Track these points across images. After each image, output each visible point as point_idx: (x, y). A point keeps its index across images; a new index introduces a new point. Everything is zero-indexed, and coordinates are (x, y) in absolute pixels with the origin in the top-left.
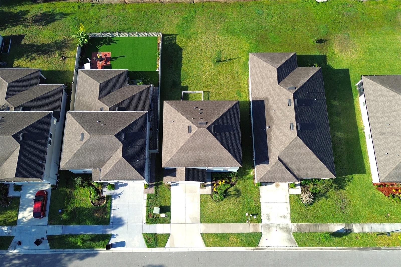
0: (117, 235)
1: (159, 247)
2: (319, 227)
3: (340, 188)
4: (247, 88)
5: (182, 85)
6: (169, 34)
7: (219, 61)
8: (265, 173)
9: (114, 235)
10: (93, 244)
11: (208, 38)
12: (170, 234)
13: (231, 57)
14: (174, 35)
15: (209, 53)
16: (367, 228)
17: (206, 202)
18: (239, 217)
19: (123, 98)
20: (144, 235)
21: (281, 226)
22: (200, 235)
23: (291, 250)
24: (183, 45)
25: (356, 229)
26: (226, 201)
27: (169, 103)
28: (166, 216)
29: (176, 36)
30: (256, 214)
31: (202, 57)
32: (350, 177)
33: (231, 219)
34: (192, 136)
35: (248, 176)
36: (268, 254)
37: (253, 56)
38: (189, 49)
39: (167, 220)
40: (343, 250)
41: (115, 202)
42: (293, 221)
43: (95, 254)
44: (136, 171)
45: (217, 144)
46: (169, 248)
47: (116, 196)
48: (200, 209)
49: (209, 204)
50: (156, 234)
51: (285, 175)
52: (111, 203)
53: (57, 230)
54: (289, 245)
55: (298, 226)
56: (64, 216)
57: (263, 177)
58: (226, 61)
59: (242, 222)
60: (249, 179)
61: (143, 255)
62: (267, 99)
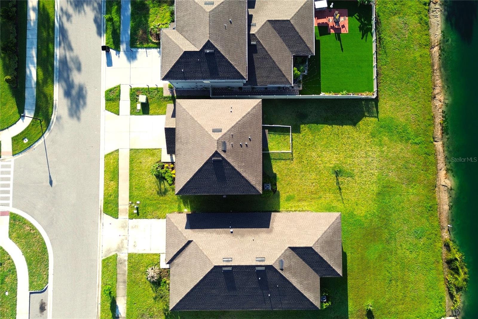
0: (119, 56)
1: (106, 104)
2: (122, 286)
4: (298, 209)
5: (302, 126)
6: (379, 107)
7: (337, 173)
8: (176, 224)
9: (119, 54)
10: (110, 31)
11: (372, 160)
12: (119, 115)
13: (343, 191)
14: (378, 114)
15: (349, 161)
17: (153, 155)
18: (135, 193)
19: (271, 50)
20: (119, 86)
21: (125, 242)
22: (117, 149)
23: (99, 251)
24: (361, 127)
26: (154, 179)
27: (257, 105)
28: (139, 110)
29: (375, 117)
30: (138, 213)
31: (343, 152)
33: (134, 184)
34: (208, 134)
35: (182, 205)
37: (336, 218)
38: (356, 134)
40: (97, 310)
42: (130, 256)
43: (100, 34)
44: (169, 69)
45: (199, 164)
48: (144, 149)
49: (150, 158)
50: (119, 99)
51: (172, 248)
52: (153, 48)
55: (125, 261)
57: (171, 221)
58: (337, 184)
59: (130, 197)
60: (179, 206)
61: (98, 85)
62: (271, 231)
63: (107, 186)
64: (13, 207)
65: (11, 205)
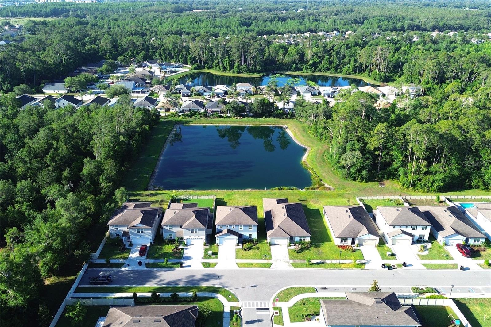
1: (211, 267)
3: (317, 247)
8: (272, 233)
9: (185, 263)
10: (173, 266)
12: (218, 263)
16: (334, 261)
17: (239, 251)
18: (259, 257)
20: (202, 263)
21: (283, 260)
22: (236, 263)
23: (290, 269)
24: (227, 201)
25: (328, 262)
26: (251, 251)
28: (215, 256)
29: (223, 199)
30: (269, 256)
32: (323, 243)
33: (254, 258)
34: (232, 211)
36: (275, 271)
39: (217, 258)
41: (185, 251)
42: (290, 258)
44: (202, 224)
45: (245, 215)
46: (217, 267)
47: (186, 249)
48: (236, 254)
49: (241, 252)
50: (209, 263)
51: (283, 234)
53: (151, 261)
54: (289, 267)
55: (293, 260)
56: (156, 255)
57: (270, 235)
59: (260, 259)
60: (264, 243)
61: (201, 271)
62: (272, 210)
63: (255, 267)
64: (269, 301)
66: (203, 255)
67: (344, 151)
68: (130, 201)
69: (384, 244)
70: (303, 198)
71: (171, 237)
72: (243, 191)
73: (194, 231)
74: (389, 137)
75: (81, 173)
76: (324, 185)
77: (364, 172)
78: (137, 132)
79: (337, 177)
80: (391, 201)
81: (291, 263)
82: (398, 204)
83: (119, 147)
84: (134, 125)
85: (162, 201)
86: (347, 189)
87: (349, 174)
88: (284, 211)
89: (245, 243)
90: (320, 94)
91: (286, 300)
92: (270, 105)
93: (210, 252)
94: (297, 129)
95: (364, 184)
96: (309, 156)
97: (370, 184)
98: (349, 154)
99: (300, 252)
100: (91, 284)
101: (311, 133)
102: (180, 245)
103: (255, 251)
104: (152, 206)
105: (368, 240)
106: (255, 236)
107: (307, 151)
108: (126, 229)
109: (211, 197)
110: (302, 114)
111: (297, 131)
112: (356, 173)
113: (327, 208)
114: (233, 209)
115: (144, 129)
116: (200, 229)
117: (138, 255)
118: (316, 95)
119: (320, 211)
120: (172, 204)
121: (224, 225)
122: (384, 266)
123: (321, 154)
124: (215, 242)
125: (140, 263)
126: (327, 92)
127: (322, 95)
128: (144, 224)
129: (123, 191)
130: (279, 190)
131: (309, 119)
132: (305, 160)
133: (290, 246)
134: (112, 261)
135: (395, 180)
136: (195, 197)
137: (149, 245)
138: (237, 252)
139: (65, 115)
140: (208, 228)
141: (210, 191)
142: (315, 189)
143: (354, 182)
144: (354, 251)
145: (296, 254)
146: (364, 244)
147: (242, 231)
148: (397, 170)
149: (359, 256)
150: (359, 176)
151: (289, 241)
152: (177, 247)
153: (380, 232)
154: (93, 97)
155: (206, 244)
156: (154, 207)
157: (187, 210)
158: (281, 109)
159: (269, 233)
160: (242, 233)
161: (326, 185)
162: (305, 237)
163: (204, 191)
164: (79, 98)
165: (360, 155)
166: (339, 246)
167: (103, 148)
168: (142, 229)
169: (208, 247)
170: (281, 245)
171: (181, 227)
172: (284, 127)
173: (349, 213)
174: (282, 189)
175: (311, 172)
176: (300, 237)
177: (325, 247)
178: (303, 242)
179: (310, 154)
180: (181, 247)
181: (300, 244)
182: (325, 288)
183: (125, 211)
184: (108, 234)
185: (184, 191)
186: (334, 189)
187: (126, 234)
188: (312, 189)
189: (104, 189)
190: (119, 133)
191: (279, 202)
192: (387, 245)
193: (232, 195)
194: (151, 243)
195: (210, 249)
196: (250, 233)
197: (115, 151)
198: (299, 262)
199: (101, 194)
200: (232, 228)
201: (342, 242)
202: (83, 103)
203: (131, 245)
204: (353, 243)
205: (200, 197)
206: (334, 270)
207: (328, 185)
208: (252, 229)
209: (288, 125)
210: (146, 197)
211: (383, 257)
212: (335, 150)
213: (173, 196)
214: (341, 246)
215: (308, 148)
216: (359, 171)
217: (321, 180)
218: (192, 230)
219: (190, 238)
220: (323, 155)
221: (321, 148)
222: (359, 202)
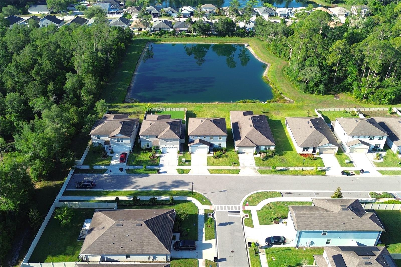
0: (162, 169)
1: (185, 173)
3: (281, 155)
11: (210, 112)
12: (191, 169)
13: (221, 117)
14: (192, 111)
15: (210, 115)
16: (297, 168)
17: (210, 159)
18: (228, 164)
20: (177, 169)
21: (250, 167)
22: (207, 170)
23: (257, 175)
24: (197, 113)
25: (291, 168)
26: (220, 159)
28: (189, 163)
29: (194, 111)
30: (237, 163)
32: (286, 152)
33: (224, 165)
34: (203, 123)
36: (243, 177)
39: (190, 165)
40: (285, 176)
41: (161, 158)
42: (257, 165)
46: (190, 173)
47: (162, 156)
48: (207, 161)
50: (183, 169)
52: (160, 159)
53: (131, 167)
54: (255, 173)
55: (259, 167)
56: (134, 163)
59: (230, 166)
60: (232, 152)
61: (176, 176)
62: (239, 121)
63: (225, 173)
64: (240, 204)
65: (239, 206)
66: (177, 162)
67: (304, 66)
68: (110, 112)
69: (342, 152)
70: (266, 111)
71: (148, 146)
72: (211, 104)
73: (169, 141)
74: (346, 53)
75: (64, 87)
76: (284, 98)
77: (321, 87)
78: (114, 49)
79: (296, 91)
80: (346, 112)
81: (258, 170)
82: (353, 116)
83: (97, 63)
84: (110, 43)
85: (138, 113)
86: (305, 102)
87: (307, 88)
88: (251, 122)
89: (215, 151)
90: (276, 14)
91: (254, 203)
92: (233, 24)
93: (184, 160)
94: (257, 47)
95: (321, 97)
96: (269, 71)
97: (327, 97)
98: (308, 69)
99: (266, 160)
100: (77, 188)
101: (270, 50)
102: (156, 153)
103: (224, 158)
104: (130, 118)
105: (328, 149)
106: (224, 145)
107: (268, 67)
108: (107, 139)
109: (182, 109)
110: (262, 33)
111: (258, 49)
112: (313, 87)
113: (289, 119)
114: (204, 121)
115: (120, 47)
116: (175, 139)
117: (119, 162)
118: (273, 16)
119: (282, 122)
120: (147, 115)
121: (196, 136)
122: (343, 172)
123: (281, 70)
124: (188, 151)
125: (121, 169)
126: (283, 13)
127: (279, 15)
128: (123, 134)
129: (103, 103)
130: (244, 103)
131: (269, 37)
132: (266, 76)
133: (256, 154)
134: (95, 167)
135: (349, 93)
136: (168, 109)
137: (128, 152)
138: (208, 159)
139: (48, 33)
140: (181, 138)
141: (181, 104)
142: (276, 102)
143: (311, 95)
144: (315, 159)
145: (262, 162)
146: (324, 152)
147: (212, 141)
148: (351, 84)
149: (319, 163)
150: (316, 90)
151: (255, 149)
152: (153, 155)
153: (339, 142)
154: (73, 17)
155: (180, 152)
156: (131, 118)
157: (163, 121)
158: (243, 28)
159: (237, 143)
160: (212, 143)
161: (286, 98)
162: (270, 146)
163: (176, 104)
164: (60, 18)
165: (319, 70)
166: (301, 154)
167: (83, 63)
168: (122, 139)
169: (182, 155)
170: (247, 153)
171: (157, 137)
172: (246, 45)
173: (311, 124)
174: (246, 102)
175: (272, 86)
176: (266, 146)
177: (288, 155)
178: (268, 150)
179: (271, 70)
180: (157, 155)
181: (265, 152)
182: (290, 193)
183: (106, 122)
184: (90, 142)
185: (158, 103)
186: (294, 102)
187: (106, 143)
188: (273, 102)
189: (86, 101)
190: (97, 50)
191: (245, 114)
192: (345, 153)
193: (201, 107)
194: (130, 151)
195: (184, 157)
196: (220, 143)
197: (94, 67)
198: (265, 169)
199: (83, 105)
200: (203, 138)
201: (303, 150)
202: (65, 23)
203: (112, 152)
204: (314, 151)
205: (173, 110)
206: (297, 177)
207: (288, 98)
208: (221, 139)
209: (250, 43)
210: (124, 109)
211: (342, 164)
212: (295, 66)
213: (149, 109)
214: (303, 154)
215: (268, 64)
216: (316, 85)
217: (281, 94)
218: (167, 139)
219: (166, 146)
220: (282, 71)
221: (280, 64)
222: (317, 114)
